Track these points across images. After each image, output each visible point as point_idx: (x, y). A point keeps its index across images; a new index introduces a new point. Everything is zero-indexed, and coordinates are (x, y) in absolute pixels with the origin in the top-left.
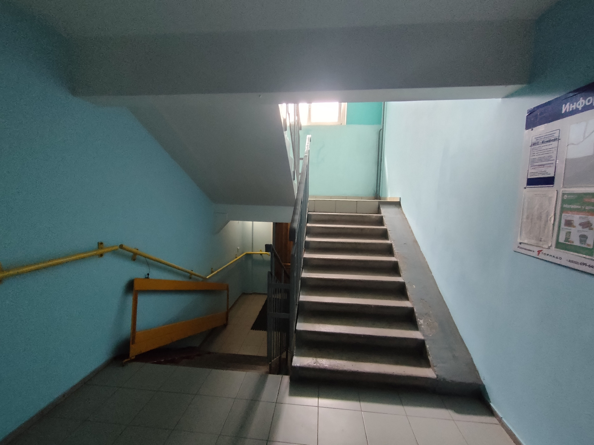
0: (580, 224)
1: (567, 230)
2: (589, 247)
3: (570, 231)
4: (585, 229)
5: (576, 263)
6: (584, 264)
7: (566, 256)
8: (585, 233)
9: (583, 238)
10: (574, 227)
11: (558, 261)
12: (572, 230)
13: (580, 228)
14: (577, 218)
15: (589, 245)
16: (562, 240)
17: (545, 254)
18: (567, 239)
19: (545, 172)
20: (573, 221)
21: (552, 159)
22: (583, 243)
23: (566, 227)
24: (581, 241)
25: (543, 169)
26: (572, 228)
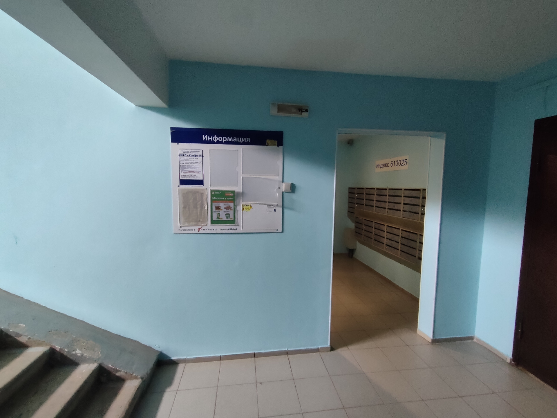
0: (225, 208)
1: (217, 212)
2: (232, 220)
3: (219, 212)
4: (228, 211)
5: (227, 230)
6: (230, 229)
7: (219, 228)
8: (228, 213)
9: (228, 215)
10: (222, 210)
11: (214, 232)
12: (221, 212)
13: (225, 210)
14: (222, 205)
15: (231, 218)
16: (215, 218)
17: (204, 230)
18: (218, 218)
19: (195, 176)
20: (220, 206)
21: (199, 168)
22: (228, 218)
23: (216, 211)
24: (227, 217)
25: (193, 174)
26: (220, 211)
